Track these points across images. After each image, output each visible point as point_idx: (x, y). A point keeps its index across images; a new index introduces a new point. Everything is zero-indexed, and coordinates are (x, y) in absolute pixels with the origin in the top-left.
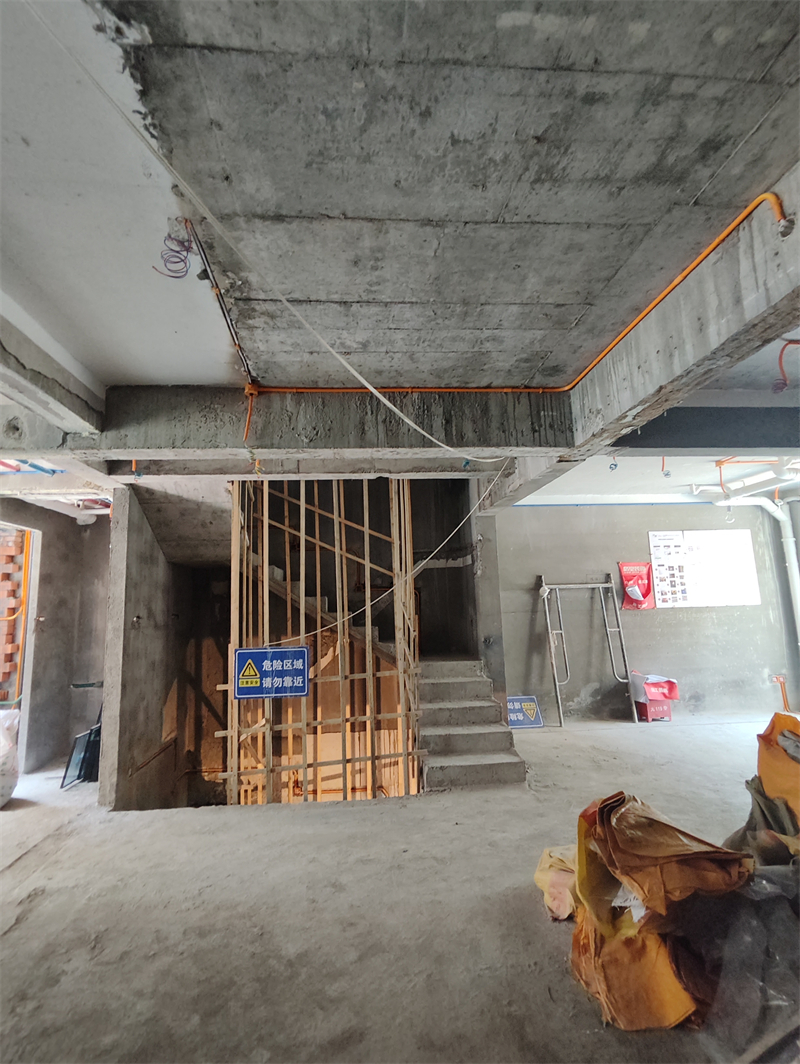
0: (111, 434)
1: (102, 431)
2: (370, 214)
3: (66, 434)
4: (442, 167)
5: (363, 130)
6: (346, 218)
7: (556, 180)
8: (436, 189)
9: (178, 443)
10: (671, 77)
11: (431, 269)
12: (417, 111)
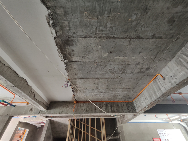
0: (49, 111)
1: (47, 110)
2: (97, 78)
3: (40, 111)
4: (108, 72)
5: (96, 69)
6: (93, 78)
7: (125, 73)
8: (107, 75)
9: (60, 113)
10: (139, 62)
11: (107, 84)
12: (104, 67)
